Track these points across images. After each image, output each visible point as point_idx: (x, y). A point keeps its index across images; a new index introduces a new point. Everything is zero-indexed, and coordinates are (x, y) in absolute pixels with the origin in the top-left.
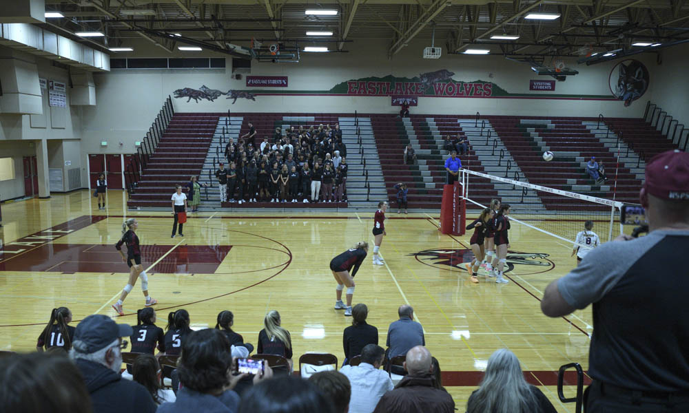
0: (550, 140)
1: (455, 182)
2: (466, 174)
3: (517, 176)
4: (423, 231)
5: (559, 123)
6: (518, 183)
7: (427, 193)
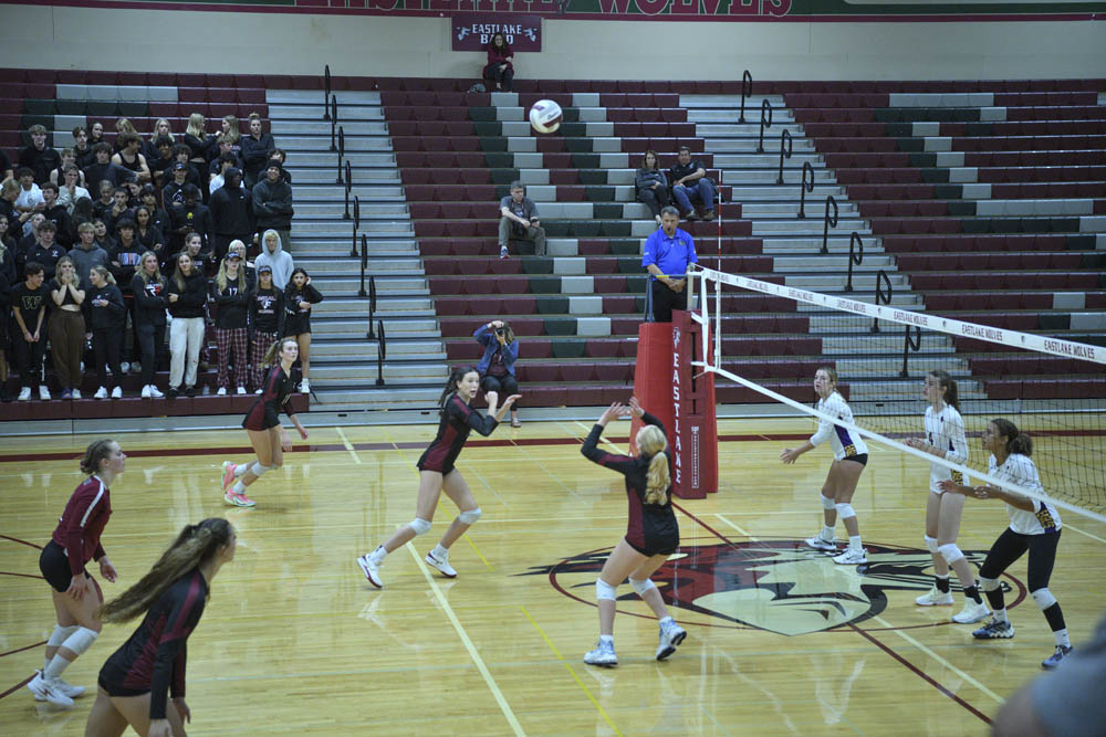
0: (992, 161)
1: (676, 313)
2: (710, 284)
3: (884, 287)
4: (574, 486)
5: (1020, 101)
6: (887, 313)
7: (585, 354)
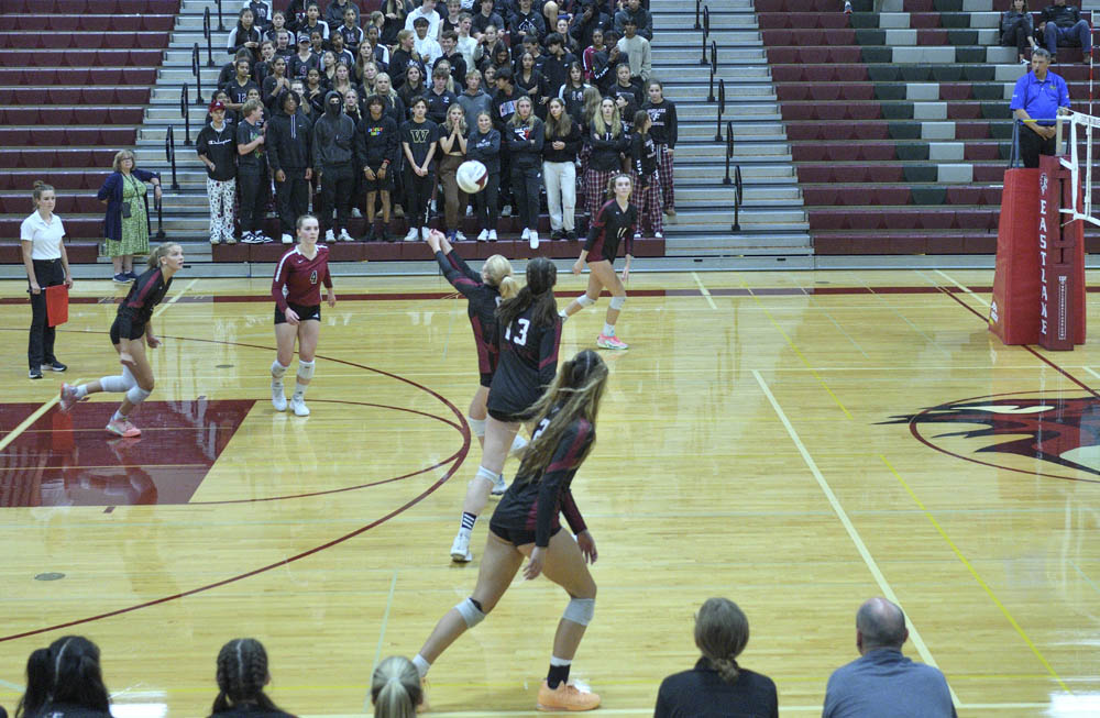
7: (946, 201)
